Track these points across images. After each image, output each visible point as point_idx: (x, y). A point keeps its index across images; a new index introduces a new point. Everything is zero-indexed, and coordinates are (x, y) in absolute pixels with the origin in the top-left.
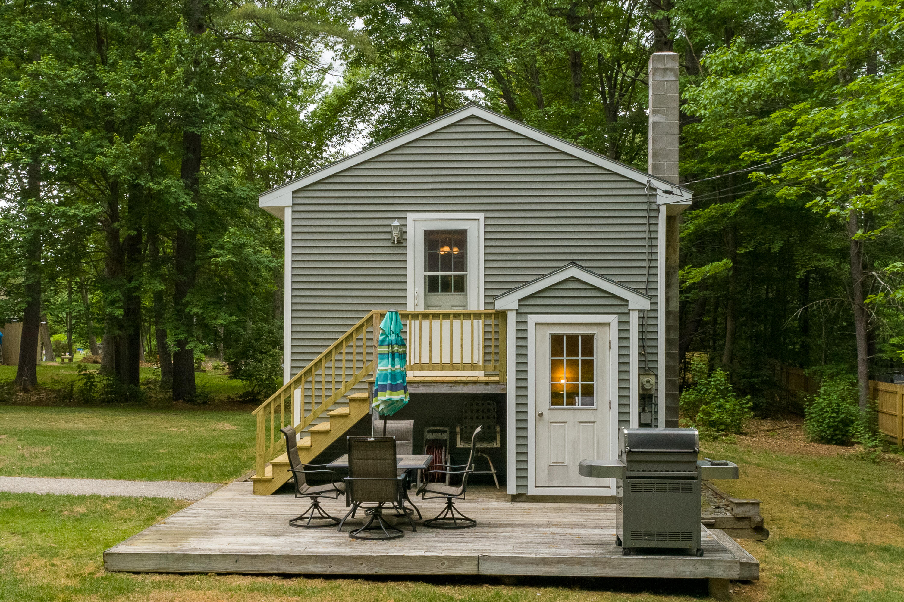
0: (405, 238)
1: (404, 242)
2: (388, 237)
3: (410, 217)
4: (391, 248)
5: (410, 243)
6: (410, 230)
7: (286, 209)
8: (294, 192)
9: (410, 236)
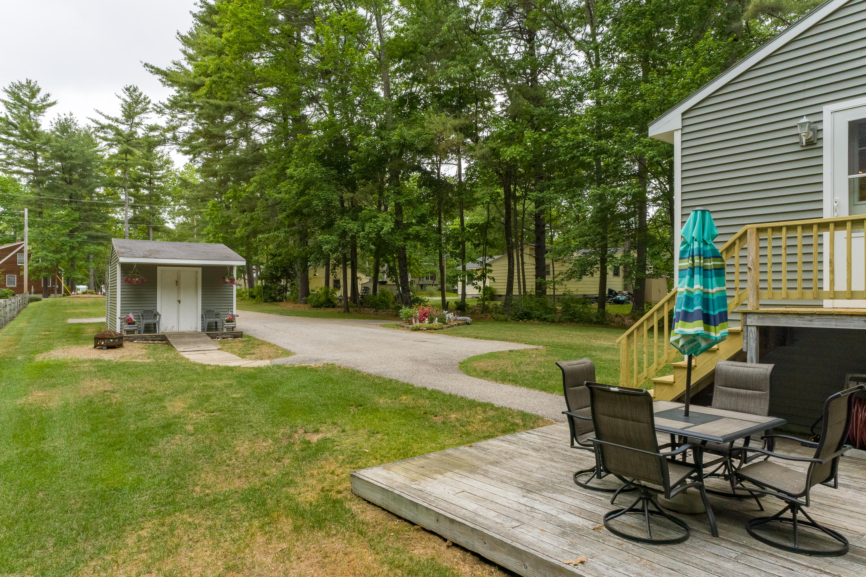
0: (819, 137)
1: (819, 142)
2: (796, 140)
3: (827, 109)
4: (802, 153)
5: (826, 143)
6: (826, 127)
7: (675, 133)
8: (683, 114)
9: (826, 135)
